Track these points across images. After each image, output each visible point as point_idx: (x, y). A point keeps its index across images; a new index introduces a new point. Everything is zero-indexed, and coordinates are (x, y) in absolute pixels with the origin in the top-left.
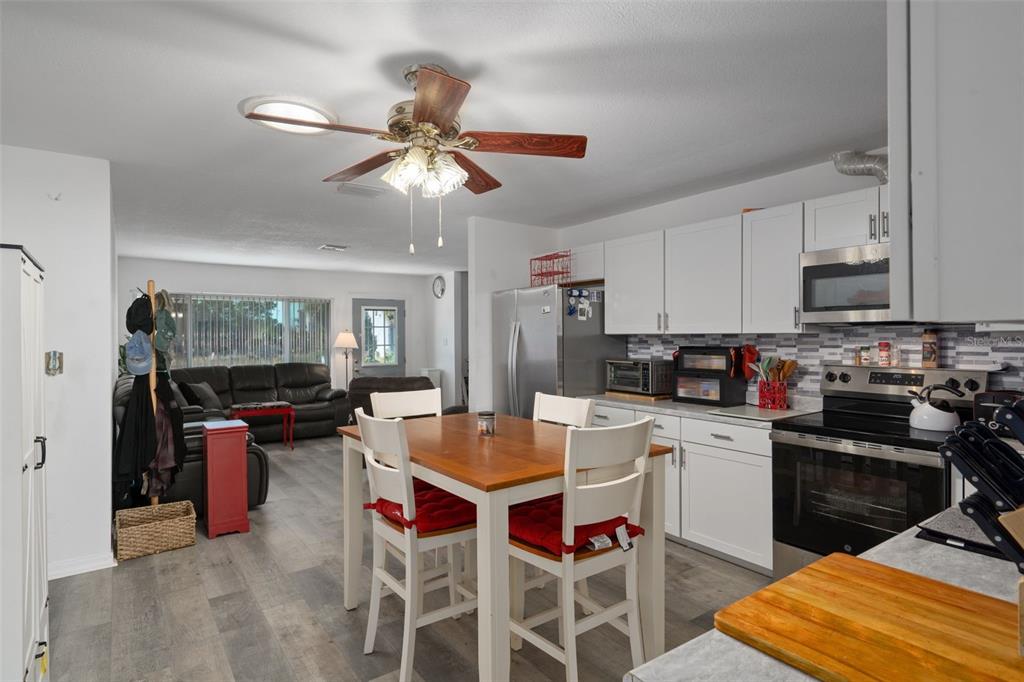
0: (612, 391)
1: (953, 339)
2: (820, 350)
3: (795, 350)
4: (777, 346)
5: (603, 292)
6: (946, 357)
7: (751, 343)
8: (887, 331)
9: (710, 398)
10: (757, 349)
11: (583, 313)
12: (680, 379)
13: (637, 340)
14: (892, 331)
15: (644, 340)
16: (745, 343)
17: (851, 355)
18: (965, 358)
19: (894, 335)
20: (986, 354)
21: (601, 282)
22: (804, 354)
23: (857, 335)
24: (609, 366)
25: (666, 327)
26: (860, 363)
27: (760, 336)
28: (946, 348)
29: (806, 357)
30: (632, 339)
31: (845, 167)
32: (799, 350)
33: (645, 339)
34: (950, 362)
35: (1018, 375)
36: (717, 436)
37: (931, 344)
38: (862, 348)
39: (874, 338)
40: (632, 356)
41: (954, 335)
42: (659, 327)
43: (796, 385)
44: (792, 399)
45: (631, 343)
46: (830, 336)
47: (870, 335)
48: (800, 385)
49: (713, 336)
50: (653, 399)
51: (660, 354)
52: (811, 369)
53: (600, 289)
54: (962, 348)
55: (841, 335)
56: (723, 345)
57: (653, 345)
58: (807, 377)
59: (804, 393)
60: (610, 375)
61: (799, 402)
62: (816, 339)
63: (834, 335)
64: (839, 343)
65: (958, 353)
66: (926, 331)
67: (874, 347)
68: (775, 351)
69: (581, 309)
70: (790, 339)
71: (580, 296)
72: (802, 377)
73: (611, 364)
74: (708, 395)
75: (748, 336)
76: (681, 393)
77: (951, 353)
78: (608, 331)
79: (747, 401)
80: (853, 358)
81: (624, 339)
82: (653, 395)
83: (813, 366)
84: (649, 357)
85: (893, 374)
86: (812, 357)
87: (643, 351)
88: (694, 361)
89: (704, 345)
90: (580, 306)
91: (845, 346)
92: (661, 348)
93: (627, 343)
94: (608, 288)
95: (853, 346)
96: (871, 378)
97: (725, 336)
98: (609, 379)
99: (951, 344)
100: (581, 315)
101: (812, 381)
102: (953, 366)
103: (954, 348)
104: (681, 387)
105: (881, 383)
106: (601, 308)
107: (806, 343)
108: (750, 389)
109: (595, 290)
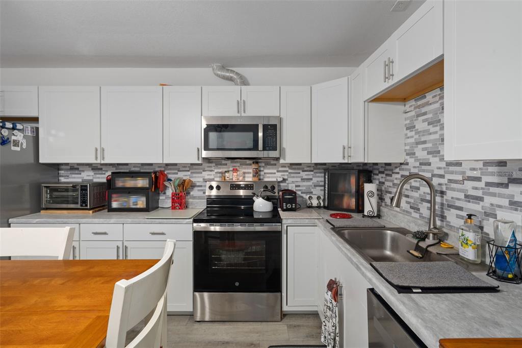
0: (47, 209)
1: (263, 167)
2: (203, 173)
3: (189, 173)
4: (178, 171)
5: (37, 129)
6: (260, 175)
7: (163, 169)
8: (235, 163)
9: (138, 206)
10: (166, 173)
11: (16, 143)
12: (114, 196)
13: (69, 167)
14: (237, 162)
15: (74, 168)
16: (157, 169)
17: (219, 175)
18: (268, 175)
19: (238, 164)
20: (275, 173)
21: (36, 120)
22: (194, 175)
23: (221, 164)
24: (44, 190)
25: (103, 158)
26: (225, 179)
27: (167, 165)
28: (260, 171)
29: (195, 177)
30: (63, 167)
31: (219, 73)
32: (192, 173)
33: (76, 167)
34: (262, 177)
35: (285, 182)
36: (153, 234)
37: (256, 169)
38: (226, 172)
39: (230, 165)
40: (63, 179)
41: (263, 164)
42: (96, 158)
43: (189, 193)
44: (188, 201)
45: (62, 170)
46: (208, 165)
47: (228, 165)
48: (191, 193)
49: (135, 165)
50: (91, 212)
51: (90, 178)
52: (198, 184)
53: (34, 125)
54: (266, 171)
55: (214, 164)
56: (142, 171)
57: (83, 171)
58: (196, 189)
59: (194, 198)
60: (46, 196)
61: (192, 203)
62: (201, 167)
63: (210, 165)
64: (213, 169)
65: (265, 173)
66: (253, 163)
67: (231, 171)
68: (177, 173)
69: (14, 141)
70: (185, 167)
71: (14, 128)
72: (193, 189)
73: (47, 187)
74: (136, 205)
75: (159, 165)
76: (115, 205)
77: (262, 173)
78: (41, 161)
79: (160, 206)
80: (220, 177)
81: (56, 167)
82: (90, 209)
83: (199, 182)
84: (80, 180)
85: (240, 185)
86: (198, 177)
87: (73, 176)
88: (124, 182)
89: (128, 171)
90: (13, 138)
91: (216, 171)
92: (91, 173)
93: (59, 170)
94: (41, 126)
95: (220, 171)
96: (231, 187)
97: (143, 165)
98: (44, 199)
99: (262, 169)
100: (14, 145)
101: (199, 190)
102: (263, 179)
103: (263, 171)
104: (115, 201)
105: (236, 189)
106: (36, 140)
107: (196, 169)
108: (161, 198)
109: (29, 126)
